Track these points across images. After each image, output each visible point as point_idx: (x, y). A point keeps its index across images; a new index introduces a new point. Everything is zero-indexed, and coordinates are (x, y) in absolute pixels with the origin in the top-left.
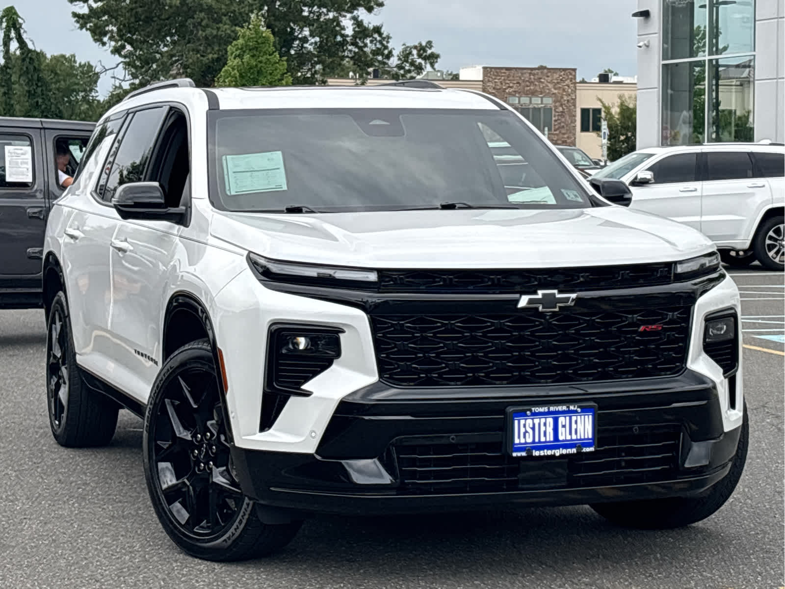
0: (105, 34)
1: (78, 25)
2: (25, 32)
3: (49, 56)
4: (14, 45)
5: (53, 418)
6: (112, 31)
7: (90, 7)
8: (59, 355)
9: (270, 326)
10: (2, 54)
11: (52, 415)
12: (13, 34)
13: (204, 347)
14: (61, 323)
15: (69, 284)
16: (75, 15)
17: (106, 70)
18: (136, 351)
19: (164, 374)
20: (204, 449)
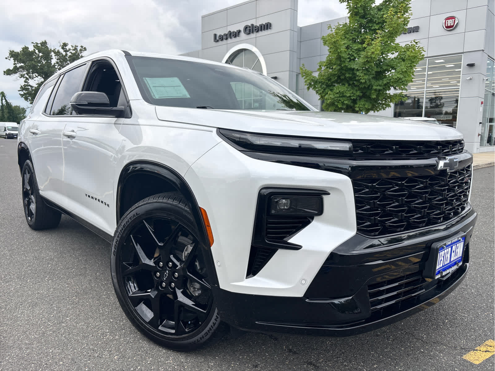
0: (28, 99)
1: (21, 97)
2: (7, 98)
3: (13, 106)
4: (4, 101)
5: (27, 216)
6: (30, 99)
7: (24, 92)
8: (29, 188)
9: (261, 189)
10: (1, 103)
11: (26, 214)
12: (3, 98)
13: (169, 202)
14: (29, 174)
15: (34, 156)
16: (20, 94)
17: (29, 108)
18: (86, 195)
19: (130, 218)
20: (166, 274)
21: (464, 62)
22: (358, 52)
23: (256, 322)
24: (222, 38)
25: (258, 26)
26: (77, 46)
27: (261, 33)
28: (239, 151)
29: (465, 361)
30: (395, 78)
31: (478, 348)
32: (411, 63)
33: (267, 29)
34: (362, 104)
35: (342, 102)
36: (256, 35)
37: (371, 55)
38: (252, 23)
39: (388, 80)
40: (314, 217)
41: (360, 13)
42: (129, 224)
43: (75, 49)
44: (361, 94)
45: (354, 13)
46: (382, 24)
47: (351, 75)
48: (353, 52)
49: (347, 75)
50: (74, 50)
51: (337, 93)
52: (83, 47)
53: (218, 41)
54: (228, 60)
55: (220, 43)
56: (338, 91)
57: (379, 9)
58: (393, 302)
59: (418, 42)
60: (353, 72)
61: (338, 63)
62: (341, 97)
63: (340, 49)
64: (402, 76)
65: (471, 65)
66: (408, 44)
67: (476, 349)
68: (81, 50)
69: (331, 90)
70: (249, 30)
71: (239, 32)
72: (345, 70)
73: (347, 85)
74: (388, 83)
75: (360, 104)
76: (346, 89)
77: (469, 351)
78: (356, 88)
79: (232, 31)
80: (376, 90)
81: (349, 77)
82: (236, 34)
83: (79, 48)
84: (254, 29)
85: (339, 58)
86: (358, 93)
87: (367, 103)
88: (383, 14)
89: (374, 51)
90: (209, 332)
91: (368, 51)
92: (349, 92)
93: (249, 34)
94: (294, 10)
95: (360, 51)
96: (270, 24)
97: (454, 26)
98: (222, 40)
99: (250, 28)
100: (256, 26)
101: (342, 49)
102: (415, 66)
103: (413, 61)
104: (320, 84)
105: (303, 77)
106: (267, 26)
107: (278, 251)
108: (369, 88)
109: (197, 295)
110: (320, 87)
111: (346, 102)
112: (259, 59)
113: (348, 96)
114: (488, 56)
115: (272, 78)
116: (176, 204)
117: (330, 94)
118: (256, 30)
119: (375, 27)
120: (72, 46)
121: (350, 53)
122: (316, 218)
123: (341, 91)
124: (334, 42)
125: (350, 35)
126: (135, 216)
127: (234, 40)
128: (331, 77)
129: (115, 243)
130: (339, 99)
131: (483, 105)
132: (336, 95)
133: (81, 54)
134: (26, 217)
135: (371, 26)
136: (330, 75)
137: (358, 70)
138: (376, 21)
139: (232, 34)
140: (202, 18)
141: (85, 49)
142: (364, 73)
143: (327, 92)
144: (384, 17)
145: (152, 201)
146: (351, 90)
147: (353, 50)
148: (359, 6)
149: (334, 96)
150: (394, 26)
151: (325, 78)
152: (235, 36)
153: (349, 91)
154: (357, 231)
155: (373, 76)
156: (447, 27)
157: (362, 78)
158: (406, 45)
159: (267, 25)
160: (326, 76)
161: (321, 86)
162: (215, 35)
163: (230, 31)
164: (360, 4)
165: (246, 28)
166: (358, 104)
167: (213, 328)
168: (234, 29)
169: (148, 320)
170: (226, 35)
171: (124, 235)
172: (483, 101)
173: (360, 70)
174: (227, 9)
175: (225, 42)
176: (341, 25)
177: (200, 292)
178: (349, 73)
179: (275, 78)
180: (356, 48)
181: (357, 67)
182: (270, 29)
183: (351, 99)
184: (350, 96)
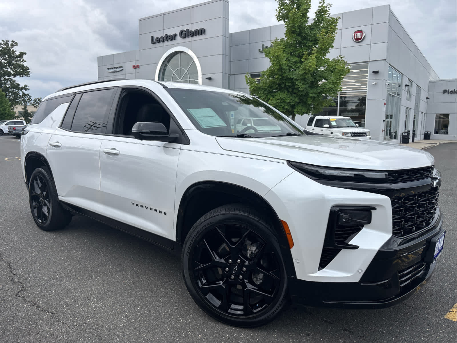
5: (36, 218)
9: (333, 207)
13: (240, 213)
18: (133, 204)
19: (205, 226)
20: (236, 268)
21: (370, 70)
22: (295, 64)
23: (323, 302)
24: (159, 40)
25: (193, 31)
26: (9, 41)
27: (195, 38)
28: (312, 179)
29: (447, 319)
30: (327, 88)
31: (451, 310)
32: (340, 76)
33: (201, 34)
34: (300, 109)
35: (283, 107)
36: (191, 40)
37: (309, 68)
38: (187, 29)
39: (321, 88)
40: (364, 225)
41: (297, 31)
42: (203, 230)
43: (7, 44)
44: (299, 101)
45: (291, 31)
46: (315, 41)
47: (290, 84)
48: (291, 64)
49: (287, 84)
50: (4, 44)
51: (278, 99)
52: (14, 42)
53: (155, 43)
54: (165, 60)
55: (157, 45)
56: (279, 98)
57: (311, 28)
58: (409, 281)
59: (343, 57)
60: (292, 82)
61: (280, 74)
62: (282, 102)
63: (282, 62)
64: (333, 86)
65: (376, 72)
66: (335, 59)
67: (450, 311)
68: (12, 45)
69: (273, 96)
70: (184, 34)
71: (175, 35)
72: (285, 80)
73: (286, 93)
74: (321, 91)
75: (298, 108)
76: (286, 96)
77: (447, 312)
78: (294, 95)
79: (168, 34)
80: (311, 97)
81: (289, 85)
82: (172, 38)
83: (10, 43)
84: (189, 33)
85: (281, 69)
86: (297, 100)
87: (304, 108)
88: (315, 33)
89: (311, 65)
90: (276, 311)
91: (306, 64)
92: (289, 99)
93: (184, 38)
94: (226, 19)
95: (297, 63)
96: (204, 30)
97: (362, 39)
98: (159, 42)
99: (186, 33)
100: (191, 31)
101: (283, 62)
102: (343, 78)
103: (341, 74)
104: (263, 91)
105: (247, 84)
106: (201, 32)
107: (342, 250)
108: (307, 95)
109: (259, 283)
110: (263, 94)
111: (286, 107)
112: (194, 61)
113: (288, 102)
114: (390, 64)
115: (207, 78)
116: (247, 215)
117: (272, 100)
118: (191, 34)
119: (309, 43)
120: (2, 41)
121: (289, 65)
122: (365, 225)
123: (282, 98)
124: (277, 56)
125: (288, 49)
126: (209, 224)
127: (170, 42)
128: (272, 85)
129: (189, 246)
130: (280, 104)
131: (385, 105)
132: (277, 101)
133: (13, 48)
134: (35, 220)
135: (305, 42)
136: (271, 83)
137: (296, 80)
138: (309, 39)
139: (169, 37)
140: (139, 21)
141: (17, 44)
142: (302, 83)
143: (269, 98)
144: (317, 36)
145: (224, 213)
146: (290, 97)
147: (291, 62)
148: (296, 26)
149: (276, 102)
150: (325, 45)
151: (267, 85)
152: (171, 39)
153: (288, 97)
154: (393, 234)
155: (310, 85)
156: (356, 39)
157: (301, 87)
158: (333, 59)
159: (202, 30)
160: (268, 84)
161: (263, 92)
162: (152, 38)
163: (167, 35)
164: (297, 24)
165: (182, 32)
166: (296, 109)
167: (279, 308)
168: (170, 33)
169: (218, 306)
170: (162, 38)
171: (198, 240)
172: (386, 102)
173: (298, 80)
174: (163, 14)
175: (161, 44)
176: (278, 39)
177: (261, 281)
178: (288, 82)
179: (210, 79)
180: (294, 60)
181: (296, 77)
182: (204, 34)
183: (290, 105)
184: (290, 102)
